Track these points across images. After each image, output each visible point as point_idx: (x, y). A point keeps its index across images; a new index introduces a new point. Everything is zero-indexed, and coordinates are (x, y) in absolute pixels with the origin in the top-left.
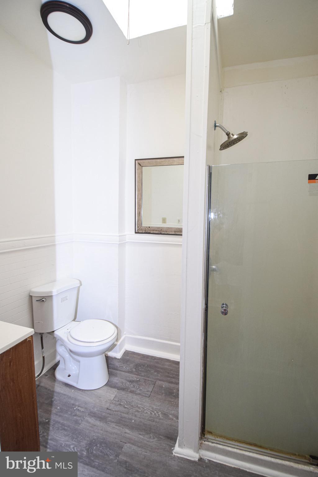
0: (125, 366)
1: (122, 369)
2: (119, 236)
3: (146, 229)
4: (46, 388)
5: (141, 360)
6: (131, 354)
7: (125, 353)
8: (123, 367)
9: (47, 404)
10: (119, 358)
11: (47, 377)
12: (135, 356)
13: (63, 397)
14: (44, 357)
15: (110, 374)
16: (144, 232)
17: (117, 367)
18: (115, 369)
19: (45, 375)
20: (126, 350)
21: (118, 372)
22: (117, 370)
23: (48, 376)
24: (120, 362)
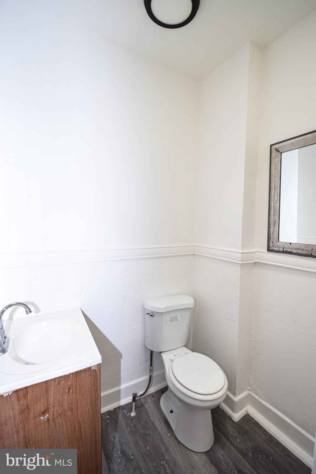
0: (239, 439)
1: (234, 441)
2: (242, 253)
3: (286, 246)
4: (147, 413)
5: (265, 444)
6: (253, 423)
7: (245, 417)
8: (236, 438)
9: (140, 434)
10: (236, 421)
11: (153, 399)
12: (257, 431)
13: (157, 437)
14: (150, 376)
15: (217, 439)
16: (281, 250)
17: (229, 433)
18: (224, 435)
19: (152, 395)
20: (248, 414)
21: (228, 444)
22: (227, 438)
23: (155, 398)
24: (235, 428)
